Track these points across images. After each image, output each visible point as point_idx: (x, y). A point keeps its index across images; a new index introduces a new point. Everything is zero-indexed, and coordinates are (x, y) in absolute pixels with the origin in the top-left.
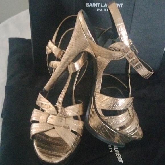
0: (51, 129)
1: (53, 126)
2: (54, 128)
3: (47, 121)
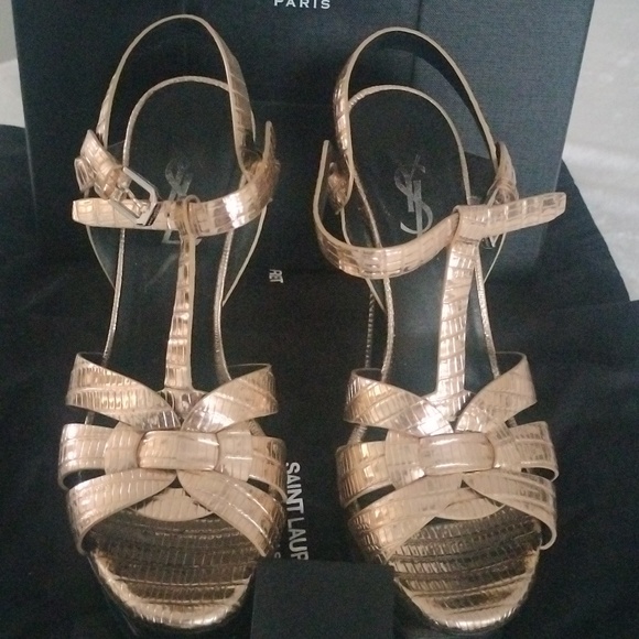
0: (162, 492)
1: (171, 478)
2: (176, 484)
3: (138, 459)
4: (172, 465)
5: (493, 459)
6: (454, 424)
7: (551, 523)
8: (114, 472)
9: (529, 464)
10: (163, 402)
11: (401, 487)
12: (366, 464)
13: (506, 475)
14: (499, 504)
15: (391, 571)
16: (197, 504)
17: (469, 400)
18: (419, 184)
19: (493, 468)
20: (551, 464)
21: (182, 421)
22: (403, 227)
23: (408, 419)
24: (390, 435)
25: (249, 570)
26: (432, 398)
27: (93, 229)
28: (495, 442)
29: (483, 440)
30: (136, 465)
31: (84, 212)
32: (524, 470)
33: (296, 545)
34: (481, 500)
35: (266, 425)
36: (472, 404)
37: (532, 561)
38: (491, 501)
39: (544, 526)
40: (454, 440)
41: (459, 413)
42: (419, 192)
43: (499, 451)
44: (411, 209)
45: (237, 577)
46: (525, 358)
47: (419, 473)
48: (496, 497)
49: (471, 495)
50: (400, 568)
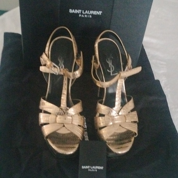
0: (61, 128)
1: (63, 125)
2: (64, 126)
3: (56, 121)
4: (63, 122)
5: (126, 120)
6: (118, 114)
7: (137, 132)
8: (51, 123)
9: (133, 120)
10: (61, 110)
11: (108, 126)
12: (101, 121)
13: (128, 123)
14: (126, 129)
15: (106, 142)
16: (68, 130)
17: (121, 108)
18: (111, 61)
19: (126, 122)
20: (137, 120)
21: (64, 114)
22: (108, 70)
23: (109, 113)
24: (105, 116)
25: (78, 142)
26: (114, 108)
27: (44, 73)
28: (126, 116)
29: (124, 116)
30: (56, 122)
31: (42, 69)
32: (132, 122)
33: (85, 135)
34: (123, 128)
35: (81, 114)
36: (122, 109)
37: (133, 139)
38: (125, 128)
39: (135, 133)
40: (118, 117)
41: (119, 111)
42: (111, 63)
43: (127, 118)
44: (109, 66)
45: (76, 144)
46: (132, 97)
47: (111, 123)
48: (126, 128)
49: (121, 127)
50: (107, 141)
